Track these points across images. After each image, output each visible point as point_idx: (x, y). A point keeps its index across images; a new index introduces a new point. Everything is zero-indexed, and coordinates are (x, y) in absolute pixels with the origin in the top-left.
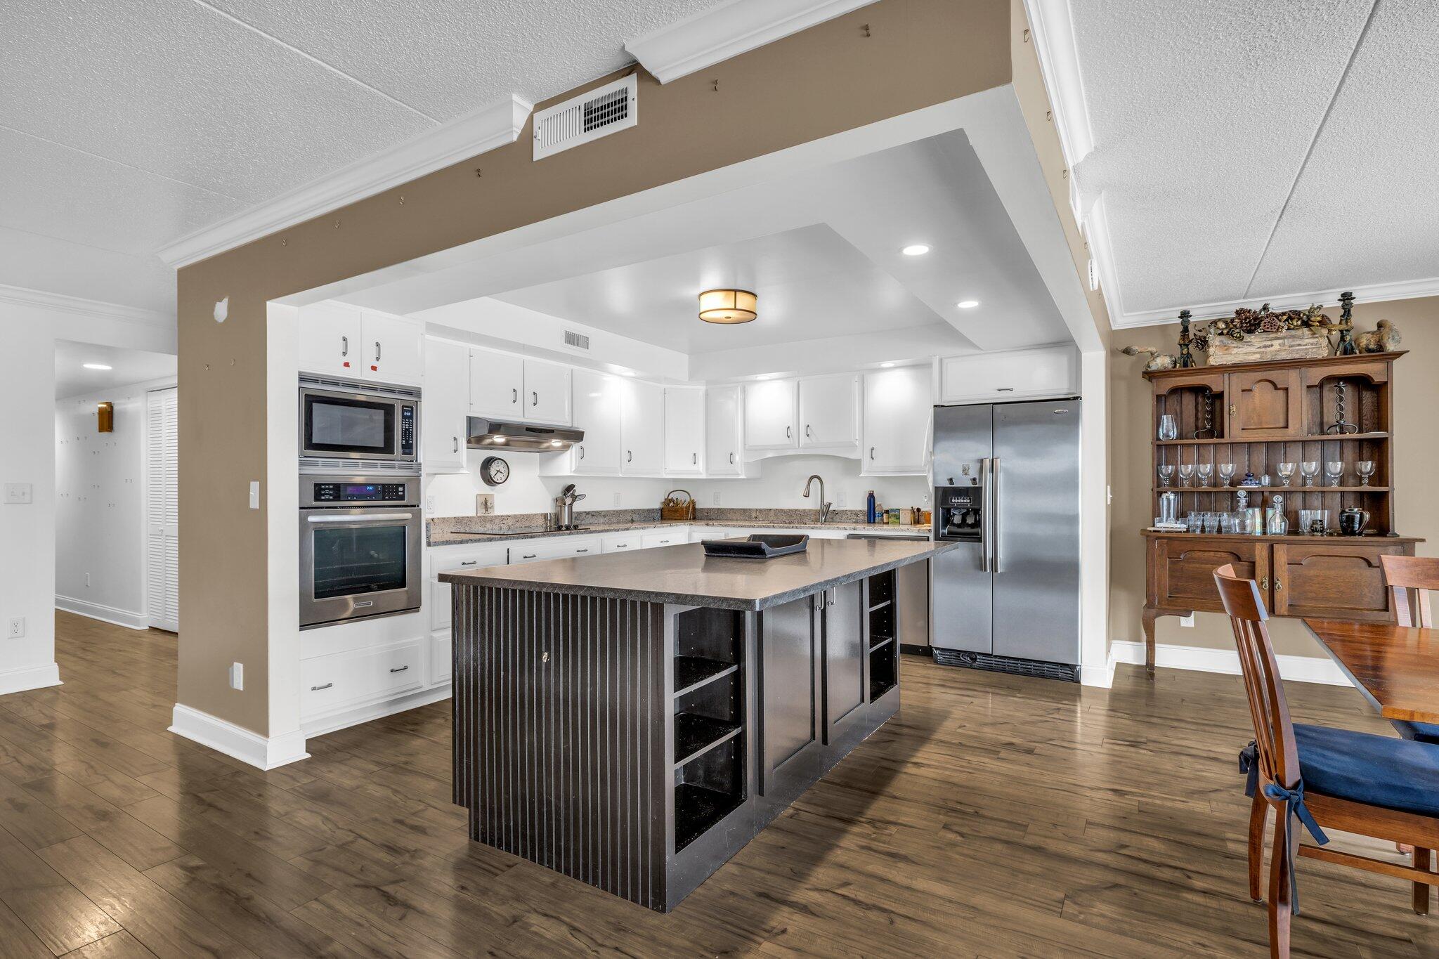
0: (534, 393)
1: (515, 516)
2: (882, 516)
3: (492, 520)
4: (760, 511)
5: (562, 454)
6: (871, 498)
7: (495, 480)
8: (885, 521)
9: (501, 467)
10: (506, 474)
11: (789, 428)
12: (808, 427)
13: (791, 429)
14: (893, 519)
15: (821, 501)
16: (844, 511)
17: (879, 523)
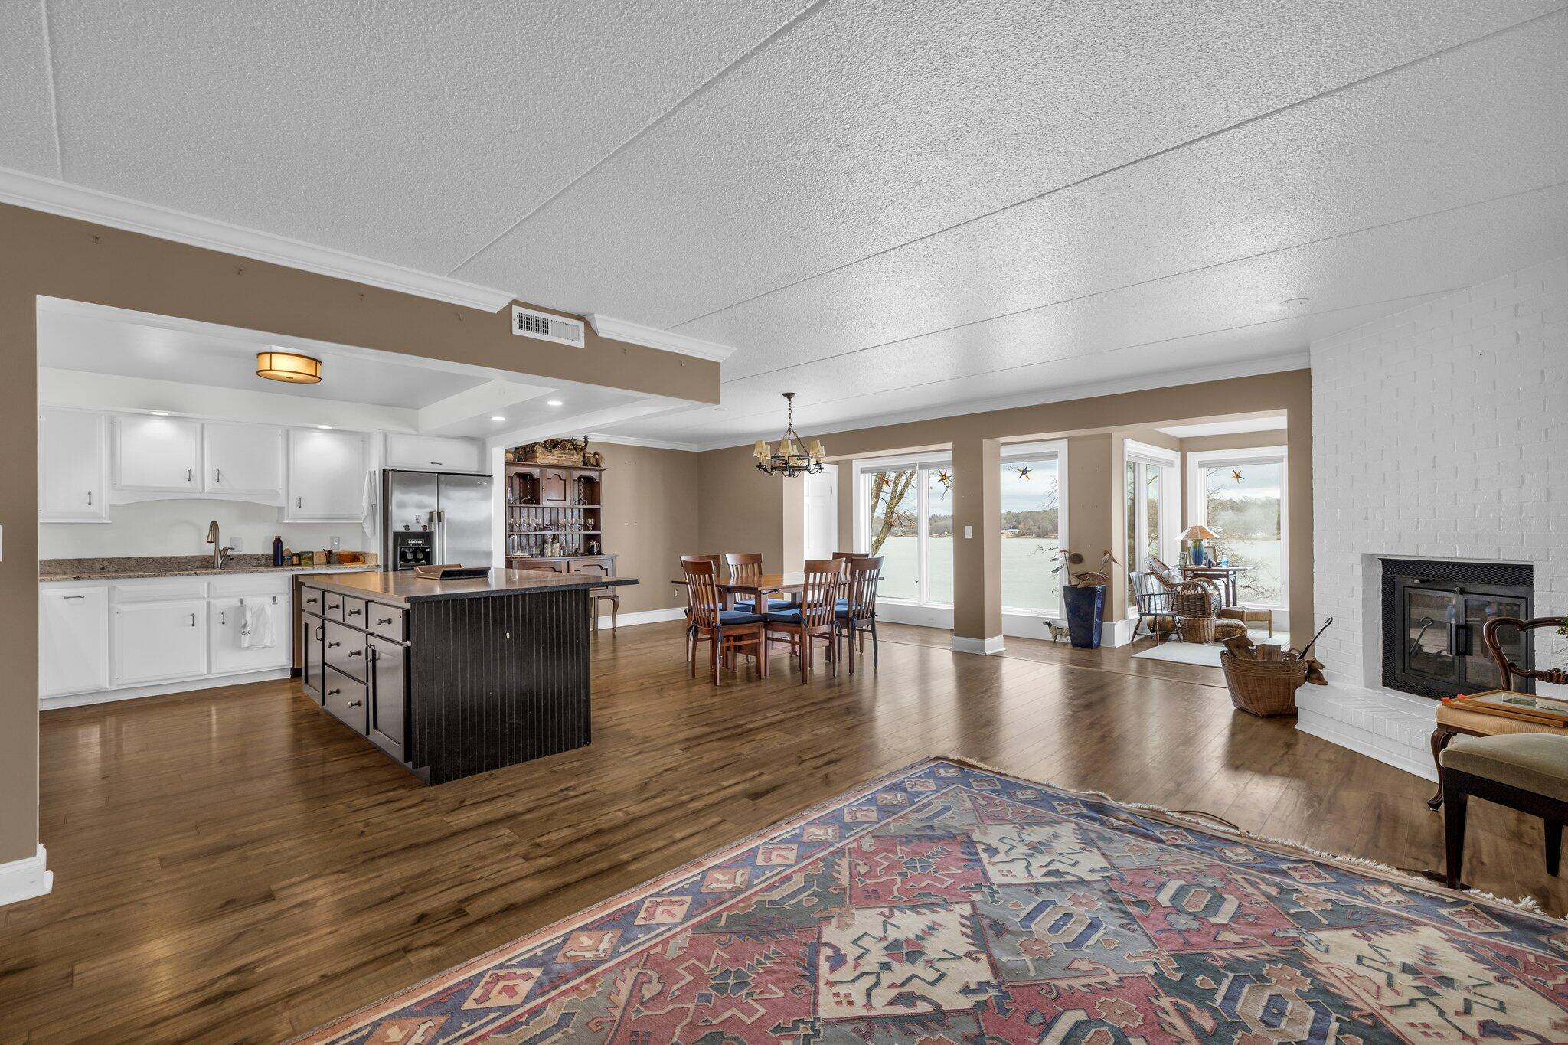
2: (292, 559)
4: (111, 560)
6: (278, 543)
8: (294, 563)
11: (190, 471)
12: (218, 471)
13: (192, 473)
14: (306, 560)
15: (217, 546)
16: (240, 556)
17: (287, 565)
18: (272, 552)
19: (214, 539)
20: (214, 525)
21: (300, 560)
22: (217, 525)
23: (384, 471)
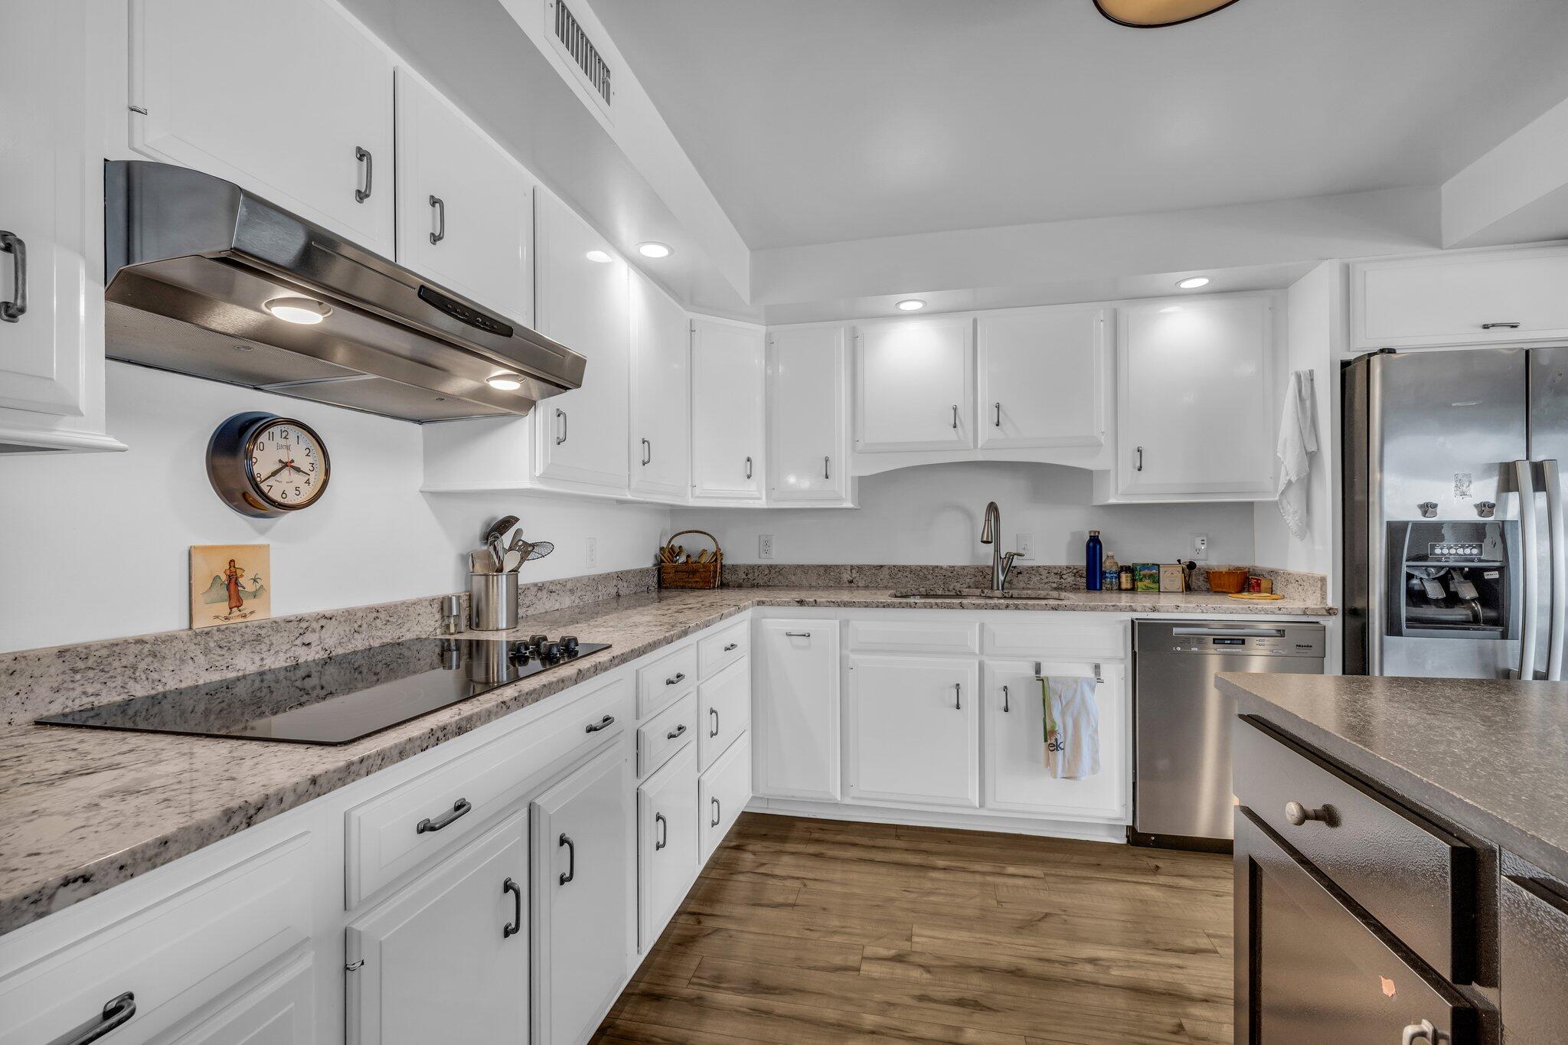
0: (434, 201)
1: (349, 615)
2: (1119, 577)
3: (256, 639)
4: (860, 569)
5: (505, 424)
6: (1094, 546)
7: (275, 495)
8: (1124, 586)
9: (299, 451)
10: (316, 478)
11: (955, 410)
12: (998, 407)
13: (959, 411)
14: (1147, 582)
15: (997, 550)
16: (1032, 567)
17: (1110, 590)
18: (1084, 564)
19: (992, 538)
20: (993, 508)
21: (1134, 581)
22: (996, 509)
23: (1345, 365)
